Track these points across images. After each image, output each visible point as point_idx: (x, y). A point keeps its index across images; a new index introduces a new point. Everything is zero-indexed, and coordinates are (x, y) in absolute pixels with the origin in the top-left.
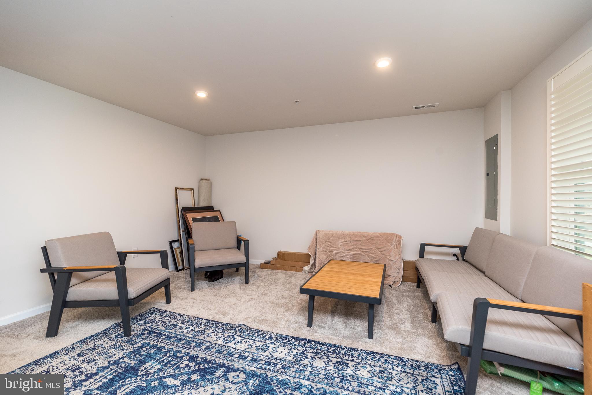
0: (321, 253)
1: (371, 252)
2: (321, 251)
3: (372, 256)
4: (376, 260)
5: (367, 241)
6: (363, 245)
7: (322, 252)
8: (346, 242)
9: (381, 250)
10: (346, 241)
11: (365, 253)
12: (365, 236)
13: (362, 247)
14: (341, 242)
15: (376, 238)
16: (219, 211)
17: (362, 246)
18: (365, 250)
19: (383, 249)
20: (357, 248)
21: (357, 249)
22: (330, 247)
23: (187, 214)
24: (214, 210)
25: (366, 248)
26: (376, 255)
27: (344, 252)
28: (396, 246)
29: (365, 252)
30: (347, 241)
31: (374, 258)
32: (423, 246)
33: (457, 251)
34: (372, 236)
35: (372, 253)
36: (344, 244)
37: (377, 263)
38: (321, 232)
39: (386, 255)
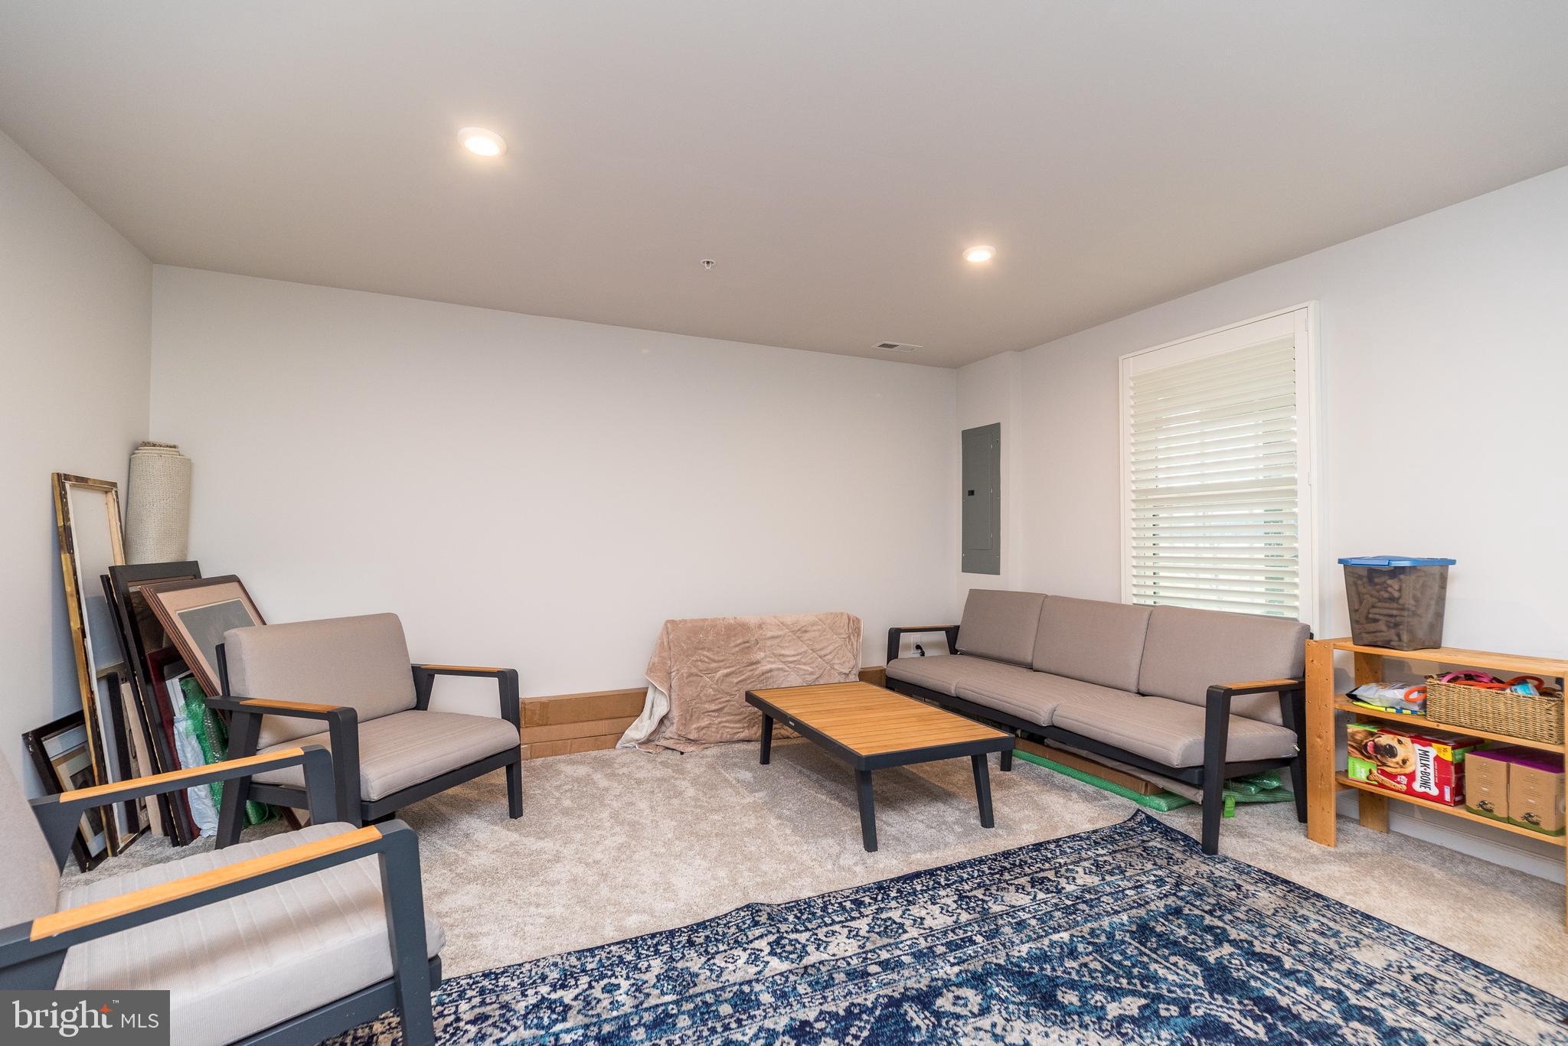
0: (686, 681)
1: (803, 660)
2: (685, 675)
3: (808, 671)
4: (815, 677)
5: (794, 637)
6: (786, 647)
7: (687, 678)
8: (747, 645)
9: (823, 653)
10: (745, 641)
11: (792, 665)
12: (790, 623)
13: (783, 652)
14: (736, 646)
15: (812, 626)
16: (233, 579)
17: (784, 649)
18: (790, 659)
19: (828, 651)
20: (772, 655)
21: (771, 657)
22: (709, 663)
23: (160, 596)
24: (204, 577)
25: (793, 653)
26: (814, 665)
27: (740, 672)
28: (847, 639)
29: (791, 662)
30: (748, 642)
31: (812, 673)
32: (894, 635)
33: (942, 636)
34: (804, 624)
35: (805, 664)
36: (743, 649)
37: (817, 683)
38: (680, 626)
39: (834, 664)
